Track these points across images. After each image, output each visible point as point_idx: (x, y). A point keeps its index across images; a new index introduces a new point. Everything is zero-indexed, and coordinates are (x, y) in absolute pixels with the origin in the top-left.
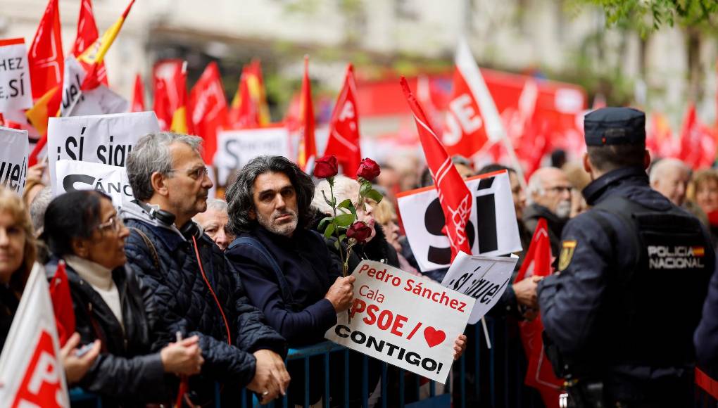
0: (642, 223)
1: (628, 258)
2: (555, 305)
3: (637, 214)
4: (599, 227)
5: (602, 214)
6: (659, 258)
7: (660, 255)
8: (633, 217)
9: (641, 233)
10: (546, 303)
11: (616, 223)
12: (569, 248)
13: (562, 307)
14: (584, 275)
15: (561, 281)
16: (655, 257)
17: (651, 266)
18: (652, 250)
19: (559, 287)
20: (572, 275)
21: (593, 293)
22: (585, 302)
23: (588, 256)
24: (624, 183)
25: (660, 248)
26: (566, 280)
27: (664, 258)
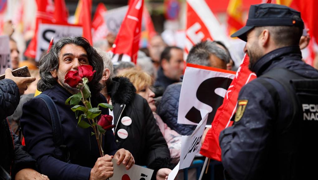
0: (297, 86)
1: (287, 113)
2: (230, 148)
3: (294, 80)
4: (265, 90)
5: (268, 80)
6: (311, 113)
7: (312, 110)
8: (291, 82)
9: (297, 94)
10: (225, 147)
11: (278, 87)
12: (243, 105)
13: (236, 149)
14: (253, 125)
15: (236, 130)
16: (308, 111)
17: (304, 119)
18: (305, 107)
19: (234, 134)
20: (244, 126)
21: (259, 139)
22: (253, 146)
23: (257, 112)
24: (284, 58)
25: (311, 105)
26: (239, 129)
27: (315, 113)
